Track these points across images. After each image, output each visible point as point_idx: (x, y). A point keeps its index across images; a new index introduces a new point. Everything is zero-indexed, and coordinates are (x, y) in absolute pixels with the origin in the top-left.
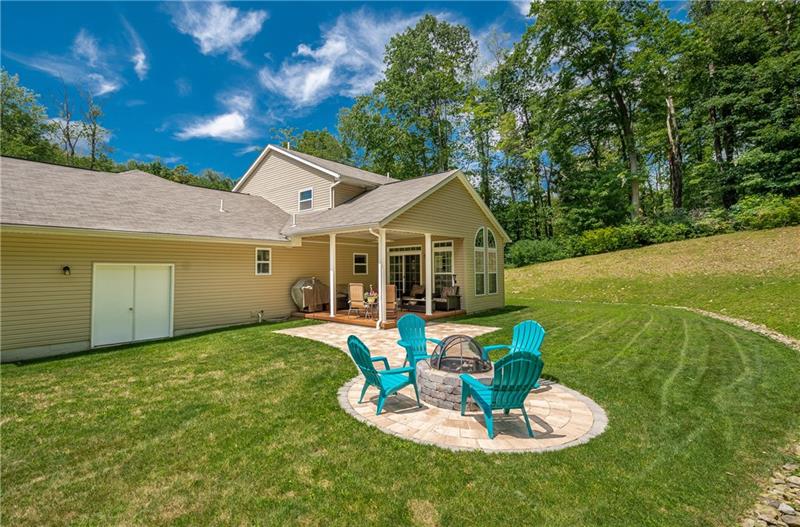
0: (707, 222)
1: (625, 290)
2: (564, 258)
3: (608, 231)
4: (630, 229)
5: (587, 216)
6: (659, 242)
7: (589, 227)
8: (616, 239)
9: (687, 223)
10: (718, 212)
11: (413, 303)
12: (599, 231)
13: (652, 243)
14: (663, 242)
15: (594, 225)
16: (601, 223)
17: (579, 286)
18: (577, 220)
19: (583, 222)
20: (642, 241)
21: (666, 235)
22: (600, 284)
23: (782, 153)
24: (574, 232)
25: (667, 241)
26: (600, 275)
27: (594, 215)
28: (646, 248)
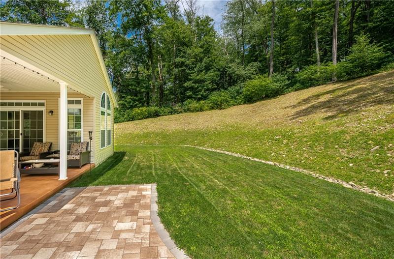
0: (177, 108)
1: (159, 138)
2: (123, 122)
3: (144, 109)
4: (153, 108)
5: (134, 100)
6: (163, 116)
7: (136, 106)
8: (147, 113)
9: (171, 108)
10: (180, 104)
11: (37, 166)
12: (141, 108)
13: (160, 116)
14: (164, 115)
15: (138, 105)
16: (141, 105)
17: (137, 136)
18: (130, 102)
19: (133, 103)
20: (156, 115)
21: (165, 112)
22: (147, 135)
23: (197, 84)
24: (128, 108)
25: (165, 115)
26: (145, 131)
27: (137, 101)
28: (158, 118)
